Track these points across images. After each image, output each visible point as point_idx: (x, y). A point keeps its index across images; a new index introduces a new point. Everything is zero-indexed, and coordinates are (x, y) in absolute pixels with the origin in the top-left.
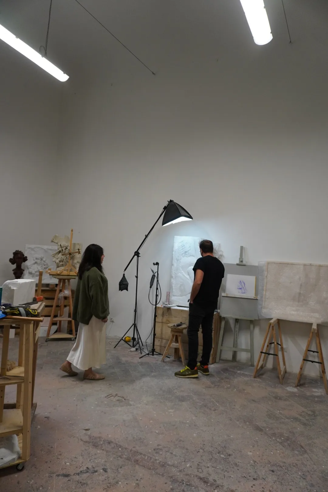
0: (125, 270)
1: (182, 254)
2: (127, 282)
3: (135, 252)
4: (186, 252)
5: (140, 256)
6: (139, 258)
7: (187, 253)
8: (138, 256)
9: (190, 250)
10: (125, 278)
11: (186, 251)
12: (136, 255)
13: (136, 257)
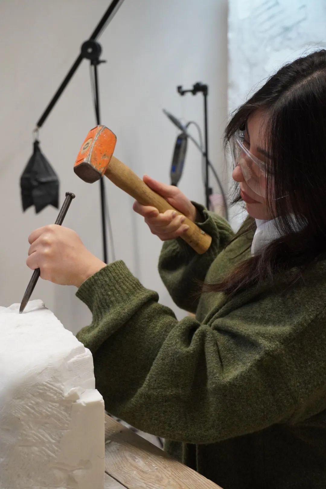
0: (40, 123)
1: (272, 38)
2: (54, 174)
3: (85, 46)
4: (287, 29)
5: (104, 62)
6: (100, 67)
7: (292, 34)
8: (95, 61)
9: (304, 19)
10: (43, 158)
11: (288, 23)
12: (88, 58)
13: (86, 63)
